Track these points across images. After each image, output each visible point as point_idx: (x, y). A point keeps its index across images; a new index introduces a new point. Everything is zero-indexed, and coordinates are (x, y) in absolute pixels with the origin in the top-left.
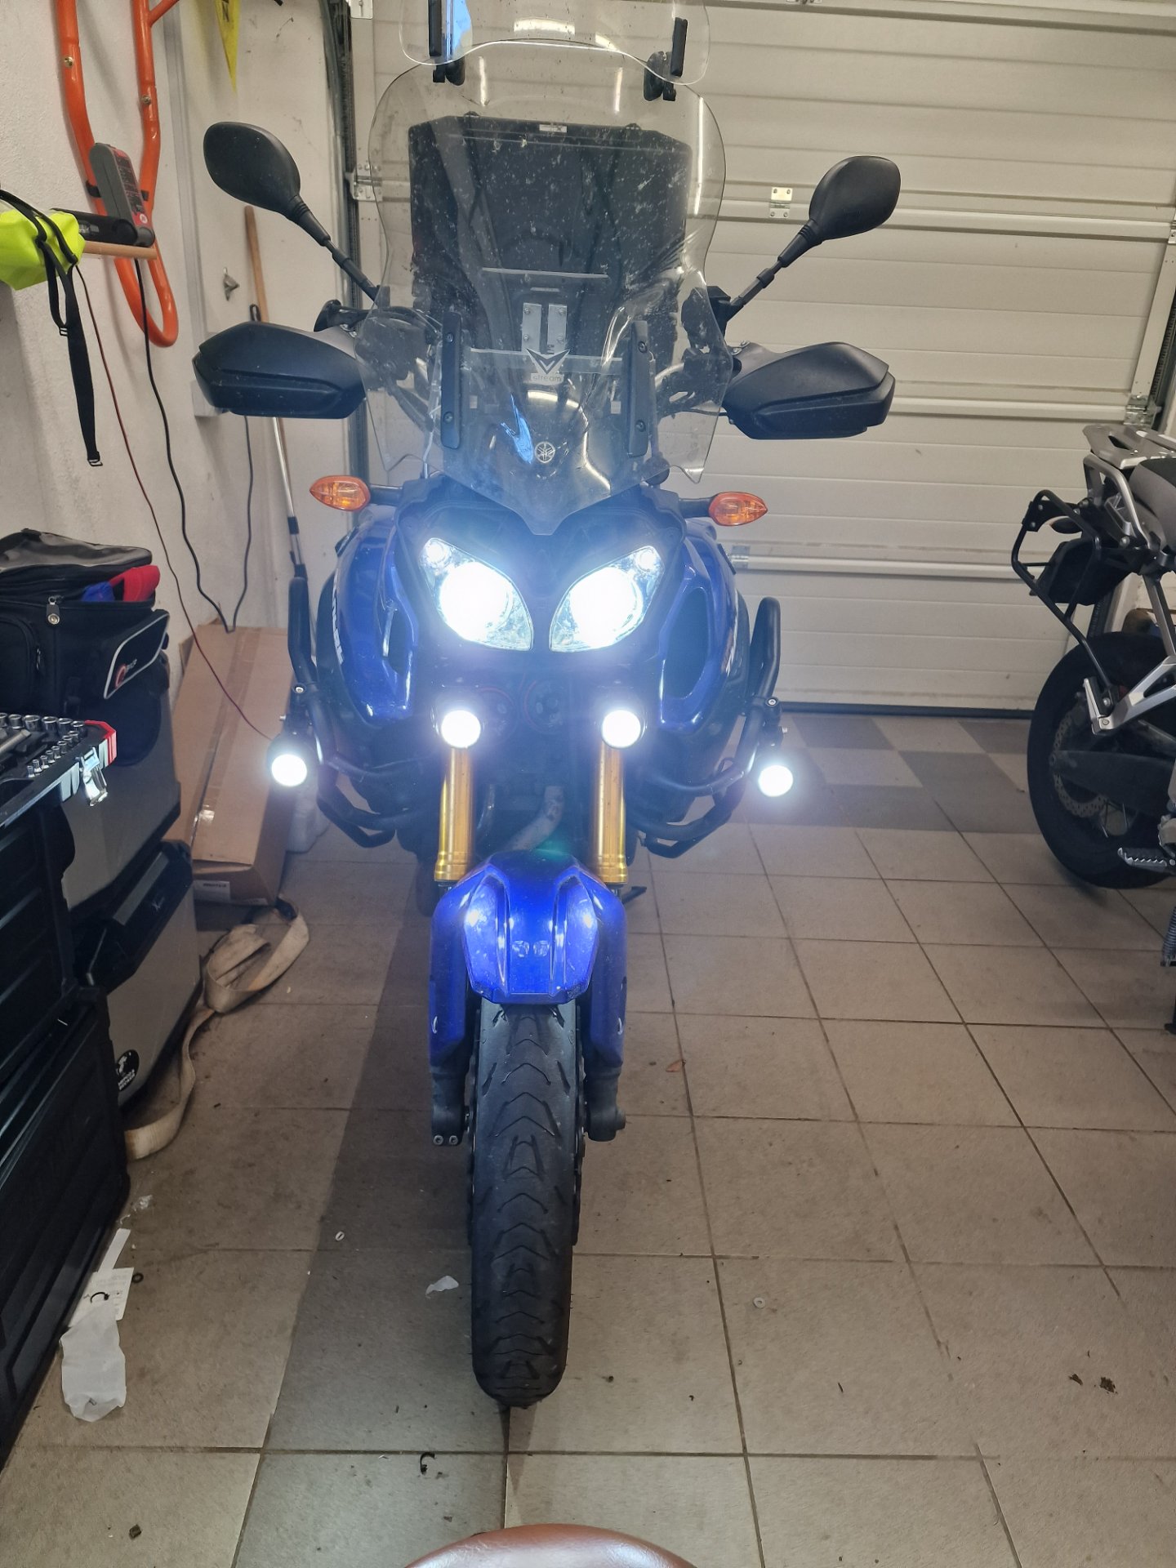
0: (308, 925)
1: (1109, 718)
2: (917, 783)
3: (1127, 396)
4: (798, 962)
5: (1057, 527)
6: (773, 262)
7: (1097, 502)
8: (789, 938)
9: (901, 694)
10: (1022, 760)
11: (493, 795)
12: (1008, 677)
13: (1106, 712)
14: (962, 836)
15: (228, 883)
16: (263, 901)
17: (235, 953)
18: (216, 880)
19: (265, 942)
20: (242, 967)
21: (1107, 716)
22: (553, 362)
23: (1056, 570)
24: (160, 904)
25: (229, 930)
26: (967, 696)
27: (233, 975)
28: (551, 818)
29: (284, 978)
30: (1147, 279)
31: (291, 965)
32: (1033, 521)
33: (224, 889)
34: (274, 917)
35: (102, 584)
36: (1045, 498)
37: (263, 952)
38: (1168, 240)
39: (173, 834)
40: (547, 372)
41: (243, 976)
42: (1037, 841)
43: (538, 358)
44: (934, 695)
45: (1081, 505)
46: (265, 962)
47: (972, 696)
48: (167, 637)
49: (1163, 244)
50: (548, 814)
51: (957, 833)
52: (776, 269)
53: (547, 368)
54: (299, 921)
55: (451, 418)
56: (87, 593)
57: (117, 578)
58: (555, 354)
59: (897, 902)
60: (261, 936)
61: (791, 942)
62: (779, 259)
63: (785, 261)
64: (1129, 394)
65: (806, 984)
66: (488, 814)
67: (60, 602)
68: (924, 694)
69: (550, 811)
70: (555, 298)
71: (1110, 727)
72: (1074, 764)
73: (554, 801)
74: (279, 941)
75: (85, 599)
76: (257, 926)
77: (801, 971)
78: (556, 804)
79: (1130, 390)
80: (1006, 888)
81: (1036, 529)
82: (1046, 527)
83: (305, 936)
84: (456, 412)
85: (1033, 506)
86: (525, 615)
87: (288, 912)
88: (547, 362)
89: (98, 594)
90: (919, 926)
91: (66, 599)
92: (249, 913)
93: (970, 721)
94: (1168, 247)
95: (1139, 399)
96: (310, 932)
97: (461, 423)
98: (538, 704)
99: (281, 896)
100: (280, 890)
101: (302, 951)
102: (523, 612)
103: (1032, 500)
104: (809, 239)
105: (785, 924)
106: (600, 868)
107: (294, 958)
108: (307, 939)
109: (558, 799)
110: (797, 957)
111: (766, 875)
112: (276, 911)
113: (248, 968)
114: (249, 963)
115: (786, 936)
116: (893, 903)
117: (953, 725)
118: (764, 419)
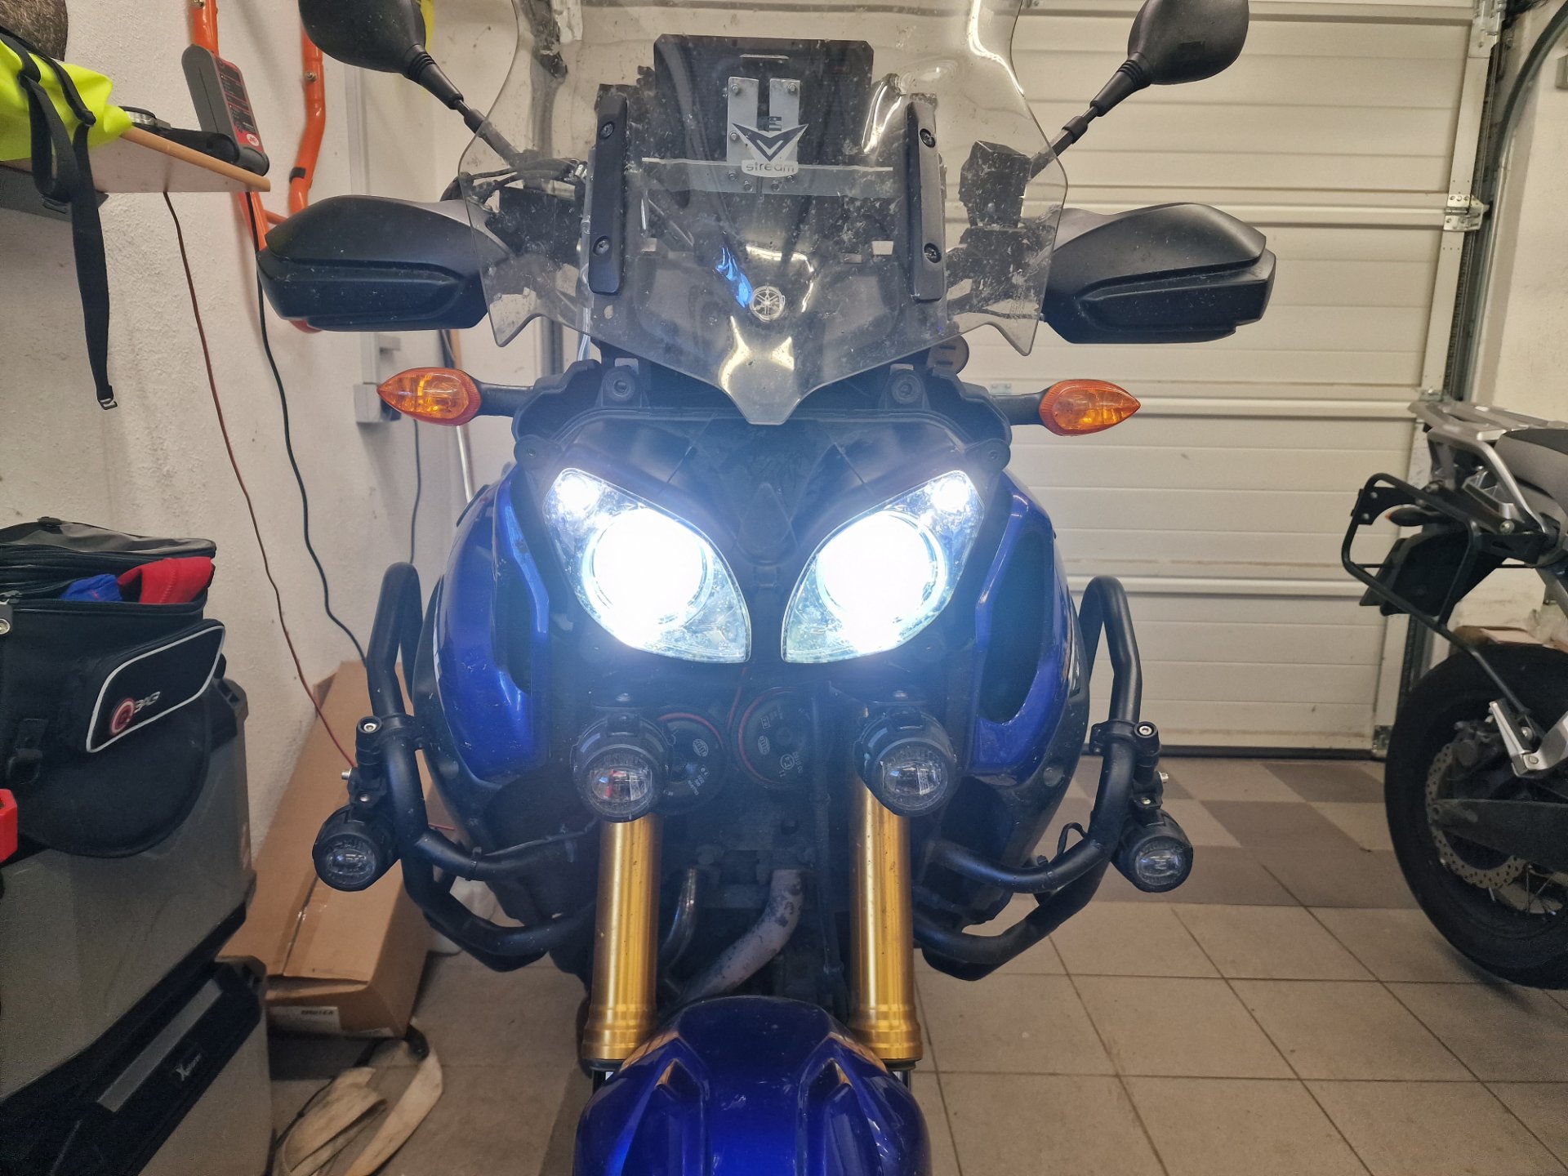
0: (443, 1066)
1: (1538, 754)
2: (1231, 842)
3: (1417, 391)
4: (1138, 1116)
5: (1397, 519)
6: (1084, 109)
7: (1450, 484)
8: (1117, 1076)
9: (1188, 732)
10: (1379, 812)
11: (693, 887)
12: (1313, 710)
13: (1533, 745)
14: (1310, 913)
15: (334, 1008)
16: (387, 1032)
17: (331, 1120)
18: (318, 1005)
19: (380, 1098)
20: (341, 1141)
21: (1534, 751)
22: (781, 142)
23: (1395, 573)
24: (190, 1068)
25: (334, 1078)
26: (1268, 733)
27: (325, 1154)
28: (783, 922)
29: (396, 1160)
30: (1424, 270)
31: (413, 1133)
32: (1367, 512)
33: (331, 1018)
34: (401, 1055)
35: (100, 577)
36: (1380, 484)
37: (375, 1113)
38: (1443, 227)
39: (233, 950)
40: (770, 158)
41: (341, 1157)
42: (1416, 919)
43: (753, 137)
44: (1228, 732)
45: (1428, 490)
46: (376, 1129)
47: (1273, 733)
48: (223, 661)
49: (1437, 232)
50: (778, 915)
51: (1302, 909)
52: (1089, 117)
53: (770, 152)
54: (431, 1063)
55: (606, 247)
56: (70, 591)
57: (133, 571)
58: (783, 131)
59: (1254, 1013)
60: (375, 1090)
61: (1121, 1081)
62: (1093, 104)
63: (1100, 108)
64: (1419, 389)
65: (1156, 1153)
66: (684, 917)
67: (15, 601)
68: (1216, 732)
69: (781, 911)
70: (781, 71)
71: (1542, 765)
72: (1473, 817)
73: (787, 894)
74: (399, 1095)
75: (66, 598)
76: (374, 1070)
77: (1145, 1132)
78: (790, 898)
79: (1420, 385)
80: (1391, 987)
81: (1370, 522)
82: (1382, 519)
83: (437, 1086)
84: (616, 236)
85: (1364, 494)
86: (735, 602)
87: (418, 1046)
88: (770, 142)
89: (94, 591)
90: (1293, 1051)
91: (25, 597)
92: (367, 1050)
93: (1274, 762)
94: (1444, 234)
95: (1431, 395)
96: (445, 1076)
97: (623, 253)
98: (762, 738)
99: (414, 1022)
100: (414, 1011)
101: (431, 1111)
102: (732, 594)
103: (1363, 487)
104: (1133, 79)
105: (1108, 1053)
106: (873, 1031)
107: (416, 1124)
108: (439, 1091)
109: (794, 892)
110: (1134, 1108)
111: (1068, 975)
112: (404, 1045)
113: (349, 1142)
114: (352, 1132)
115: (1111, 1072)
116: (1248, 1015)
117: (1256, 767)
118: (1092, 308)
